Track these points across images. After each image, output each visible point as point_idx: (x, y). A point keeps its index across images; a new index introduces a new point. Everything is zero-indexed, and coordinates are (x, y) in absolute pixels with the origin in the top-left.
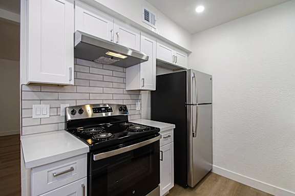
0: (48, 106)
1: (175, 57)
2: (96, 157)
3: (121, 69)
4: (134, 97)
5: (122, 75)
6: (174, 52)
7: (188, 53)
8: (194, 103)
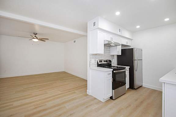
0: (94, 60)
1: (127, 42)
2: (114, 72)
3: (109, 48)
4: (112, 57)
5: (109, 49)
6: (127, 40)
7: (131, 40)
8: (136, 59)
